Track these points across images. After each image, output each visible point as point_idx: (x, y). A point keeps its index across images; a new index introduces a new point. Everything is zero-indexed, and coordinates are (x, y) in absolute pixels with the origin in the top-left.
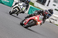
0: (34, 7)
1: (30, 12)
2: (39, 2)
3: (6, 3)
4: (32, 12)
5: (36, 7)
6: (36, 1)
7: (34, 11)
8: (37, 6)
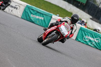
0: (86, 28)
1: (79, 37)
2: (95, 19)
3: (38, 22)
4: (83, 36)
5: (89, 28)
6: (91, 19)
7: (86, 35)
8: (91, 27)
